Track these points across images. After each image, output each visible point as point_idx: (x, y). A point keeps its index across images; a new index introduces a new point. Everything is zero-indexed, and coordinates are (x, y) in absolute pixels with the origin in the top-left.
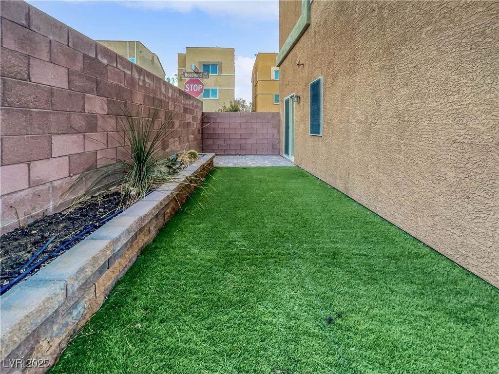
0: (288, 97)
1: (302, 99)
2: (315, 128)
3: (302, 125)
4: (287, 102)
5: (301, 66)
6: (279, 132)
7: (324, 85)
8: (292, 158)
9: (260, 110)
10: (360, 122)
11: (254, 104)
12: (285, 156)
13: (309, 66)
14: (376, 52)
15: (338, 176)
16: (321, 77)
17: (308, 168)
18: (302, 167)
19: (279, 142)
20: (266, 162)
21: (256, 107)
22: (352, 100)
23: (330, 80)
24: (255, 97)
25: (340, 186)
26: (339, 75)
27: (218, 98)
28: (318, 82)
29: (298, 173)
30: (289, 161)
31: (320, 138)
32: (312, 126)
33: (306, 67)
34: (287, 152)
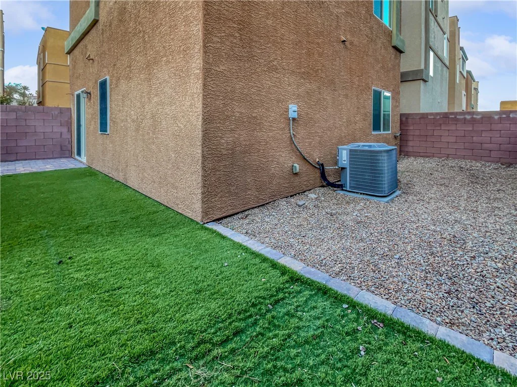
0: (79, 92)
1: (92, 96)
2: (103, 127)
3: (93, 123)
4: (78, 96)
5: (91, 61)
6: (70, 131)
7: (111, 85)
8: (84, 159)
9: (50, 103)
10: (133, 121)
11: (42, 94)
12: (77, 157)
13: (98, 63)
15: (121, 170)
16: (108, 77)
17: (97, 167)
18: (93, 166)
19: (71, 142)
21: (43, 97)
22: (129, 102)
23: (114, 82)
24: (42, 84)
25: (121, 180)
26: (121, 78)
28: (105, 81)
29: (89, 173)
30: (81, 162)
31: (108, 136)
32: (101, 124)
33: (96, 63)
34: (79, 154)
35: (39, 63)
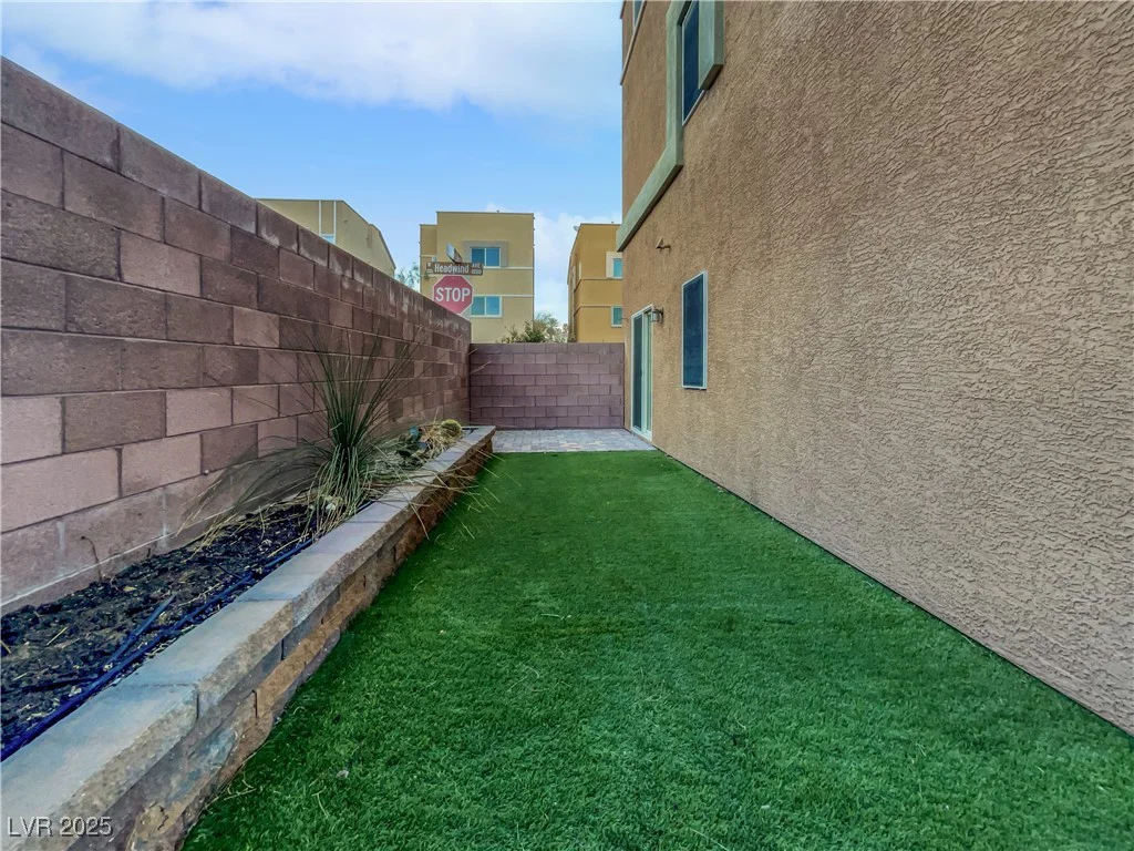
0: (641, 312)
1: (666, 315)
2: (693, 375)
3: (667, 367)
4: (638, 322)
5: (666, 250)
6: (622, 382)
7: (710, 287)
8: (647, 434)
9: (584, 338)
11: (573, 328)
12: (633, 428)
13: (681, 250)
14: (811, 220)
15: (738, 470)
16: (704, 272)
17: (679, 453)
18: (668, 451)
19: (623, 402)
20: (597, 443)
21: (576, 333)
22: (766, 318)
23: (722, 278)
24: (575, 313)
25: (743, 490)
26: (739, 268)
27: (500, 316)
28: (699, 281)
29: (658, 463)
30: (643, 439)
31: (703, 393)
32: (687, 369)
33: (676, 251)
34: (638, 423)
35: (570, 282)
